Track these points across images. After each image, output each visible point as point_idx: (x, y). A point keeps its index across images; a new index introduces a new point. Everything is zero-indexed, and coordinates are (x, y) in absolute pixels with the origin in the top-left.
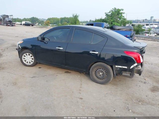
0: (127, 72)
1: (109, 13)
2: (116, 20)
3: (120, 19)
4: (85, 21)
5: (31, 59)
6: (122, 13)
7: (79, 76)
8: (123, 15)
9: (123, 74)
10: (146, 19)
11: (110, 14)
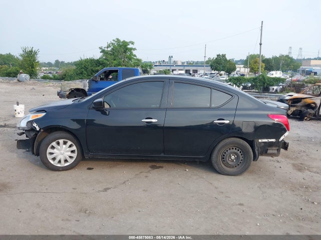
0: (274, 148)
1: (108, 47)
2: (123, 62)
3: (130, 59)
4: (45, 63)
5: (70, 153)
6: (131, 49)
7: (187, 170)
8: (134, 52)
9: (269, 152)
10: (164, 61)
11: (109, 49)
